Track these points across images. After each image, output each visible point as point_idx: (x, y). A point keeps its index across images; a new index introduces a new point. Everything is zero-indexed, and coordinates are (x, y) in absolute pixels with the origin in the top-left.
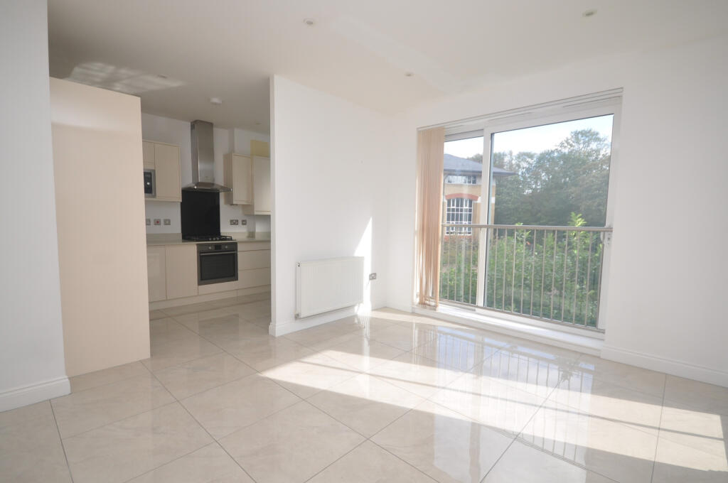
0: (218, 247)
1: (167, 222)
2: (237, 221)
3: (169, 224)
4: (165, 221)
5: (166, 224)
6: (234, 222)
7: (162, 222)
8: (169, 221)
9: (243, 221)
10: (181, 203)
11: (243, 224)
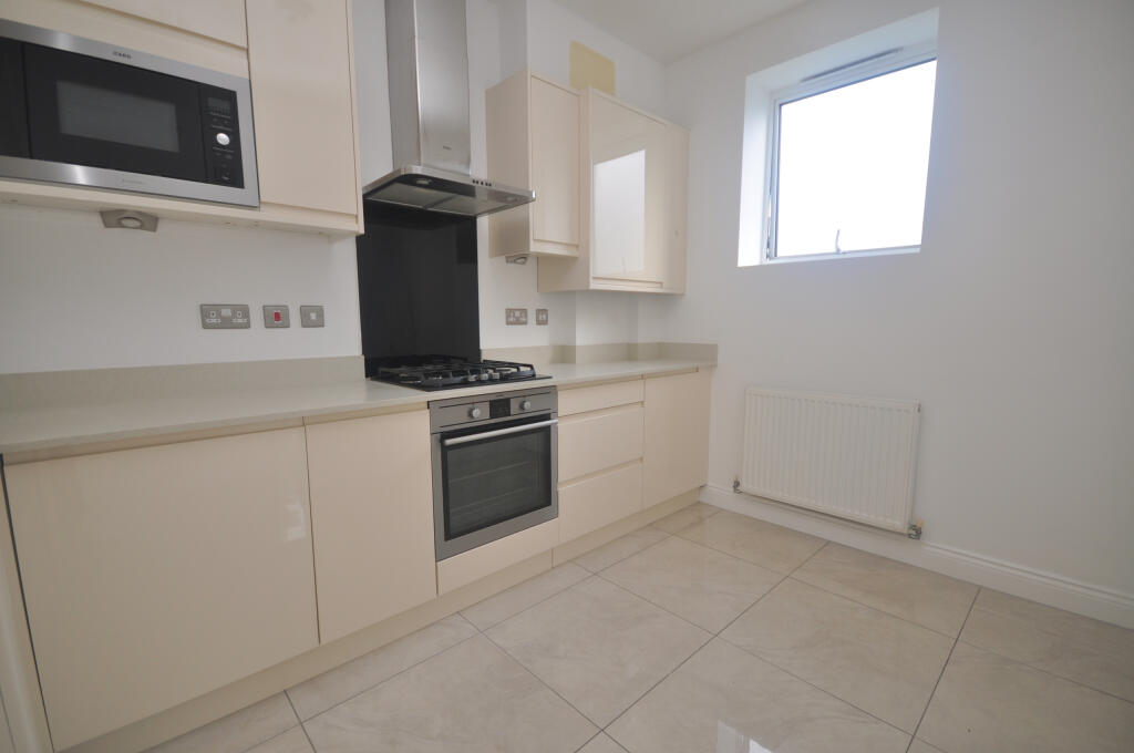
0: (499, 406)
1: (313, 317)
2: (524, 311)
3: (320, 324)
4: (305, 312)
5: (306, 323)
6: (515, 317)
7: (295, 318)
8: (320, 311)
9: (540, 312)
10: (359, 239)
11: (539, 323)
